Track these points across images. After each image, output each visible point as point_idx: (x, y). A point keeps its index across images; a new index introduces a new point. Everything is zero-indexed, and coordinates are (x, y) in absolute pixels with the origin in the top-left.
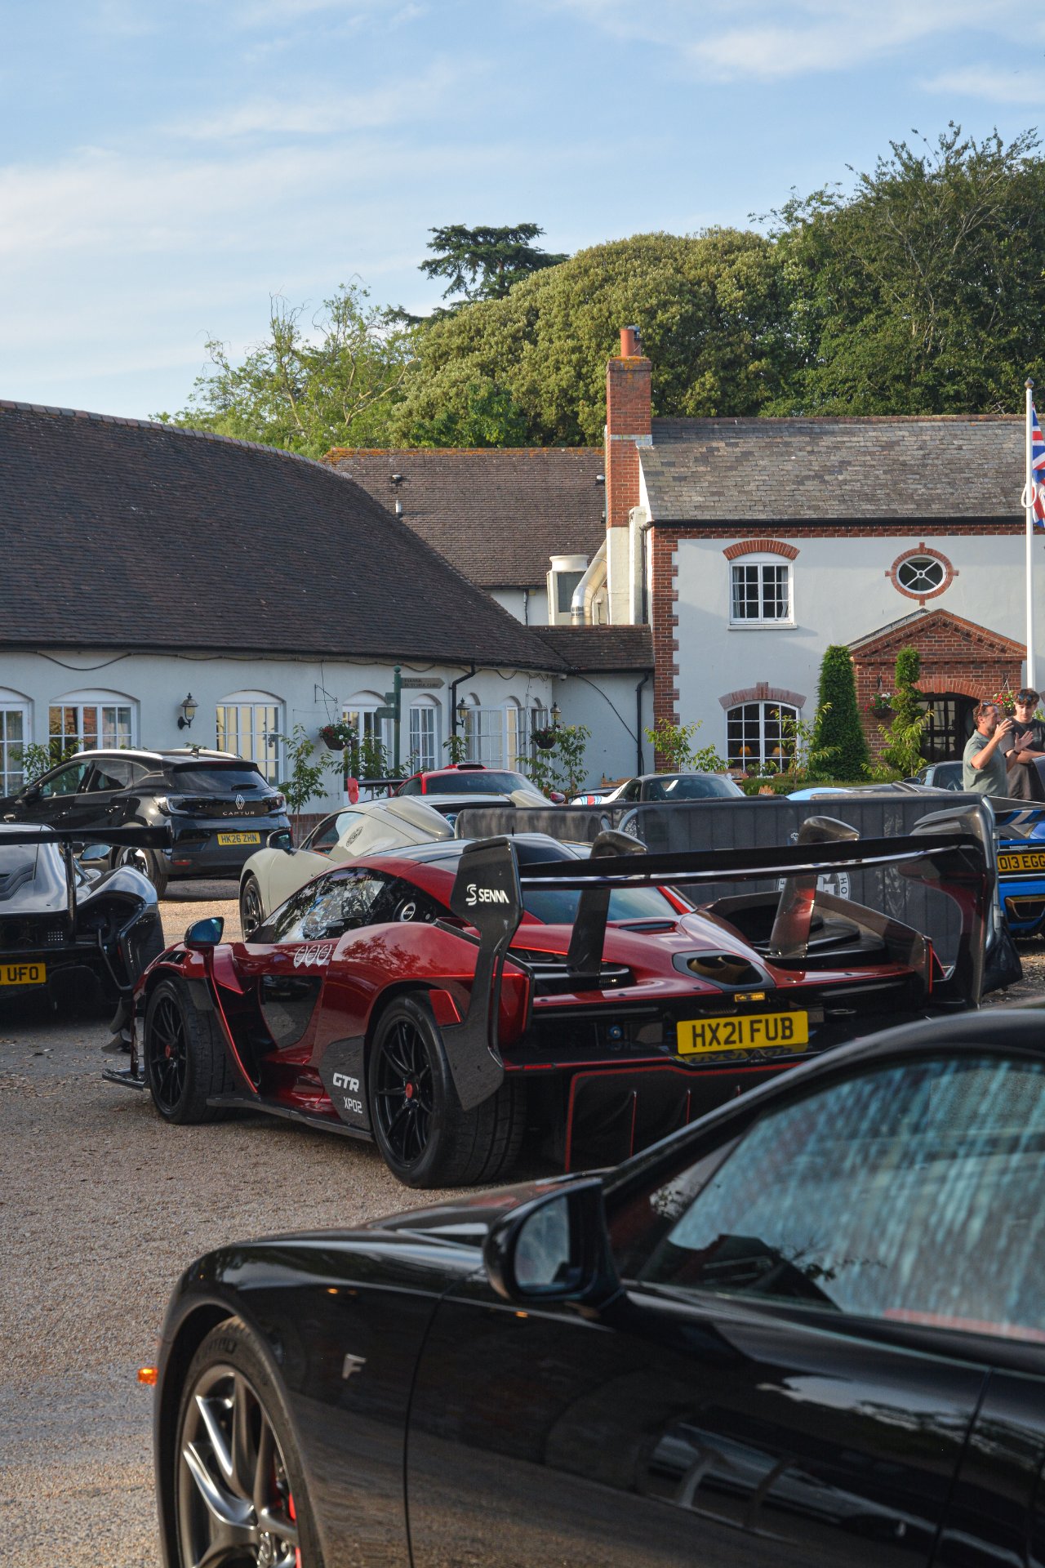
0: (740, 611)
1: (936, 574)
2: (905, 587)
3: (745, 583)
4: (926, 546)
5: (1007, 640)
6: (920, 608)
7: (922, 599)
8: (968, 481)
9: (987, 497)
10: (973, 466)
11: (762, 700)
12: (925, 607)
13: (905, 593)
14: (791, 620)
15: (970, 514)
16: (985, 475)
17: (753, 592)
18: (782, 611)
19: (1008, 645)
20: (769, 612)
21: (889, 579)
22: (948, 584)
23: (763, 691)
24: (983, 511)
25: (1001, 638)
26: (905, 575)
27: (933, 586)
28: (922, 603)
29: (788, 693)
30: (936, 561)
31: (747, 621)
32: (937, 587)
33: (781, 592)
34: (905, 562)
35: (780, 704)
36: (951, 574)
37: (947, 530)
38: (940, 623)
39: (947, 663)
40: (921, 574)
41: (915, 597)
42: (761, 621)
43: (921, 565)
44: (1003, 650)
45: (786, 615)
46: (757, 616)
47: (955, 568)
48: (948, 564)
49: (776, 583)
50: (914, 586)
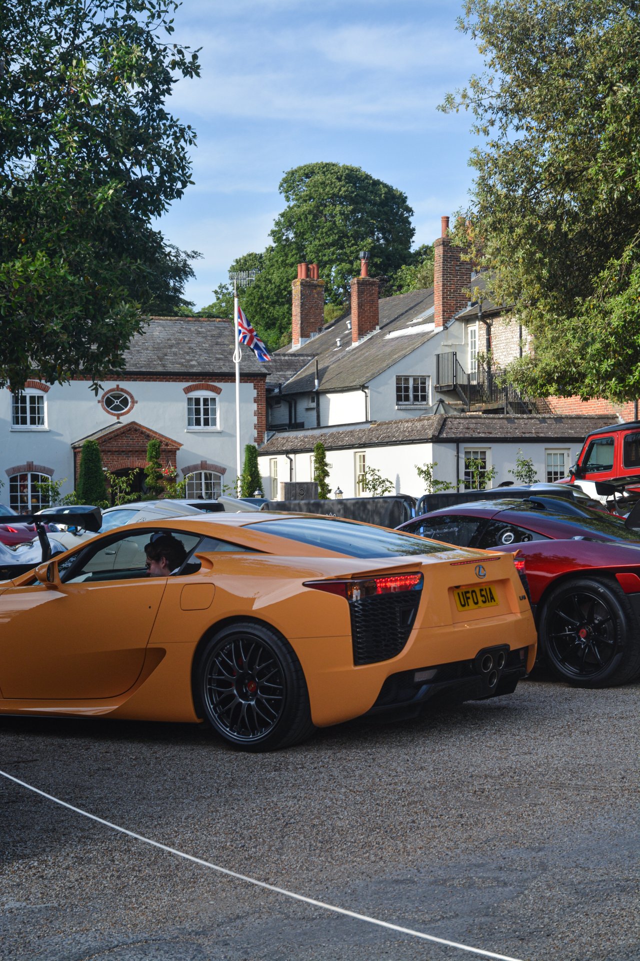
0: (16, 421)
1: (125, 402)
2: (109, 409)
3: (20, 405)
4: (120, 387)
5: (169, 439)
6: (117, 421)
7: (118, 416)
8: (138, 351)
9: (150, 361)
10: (140, 344)
11: (29, 471)
12: (120, 421)
13: (109, 412)
14: (46, 426)
15: (144, 370)
16: (147, 349)
17: (24, 410)
18: (41, 421)
19: (170, 442)
20: (33, 422)
21: (100, 404)
22: (132, 408)
23: (30, 466)
24: (150, 368)
25: (166, 438)
26: (109, 402)
27: (123, 409)
28: (118, 418)
29: (44, 467)
30: (125, 395)
31: (20, 427)
32: (126, 410)
33: (40, 410)
34: (108, 395)
35: (40, 474)
36: (134, 402)
37: (131, 378)
38: (134, 429)
39: (137, 451)
40: (117, 402)
41: (114, 415)
42: (29, 426)
43: (117, 398)
44: (167, 445)
45: (43, 423)
46: (26, 424)
47: (136, 399)
48: (132, 397)
49: (37, 405)
50: (114, 409)
